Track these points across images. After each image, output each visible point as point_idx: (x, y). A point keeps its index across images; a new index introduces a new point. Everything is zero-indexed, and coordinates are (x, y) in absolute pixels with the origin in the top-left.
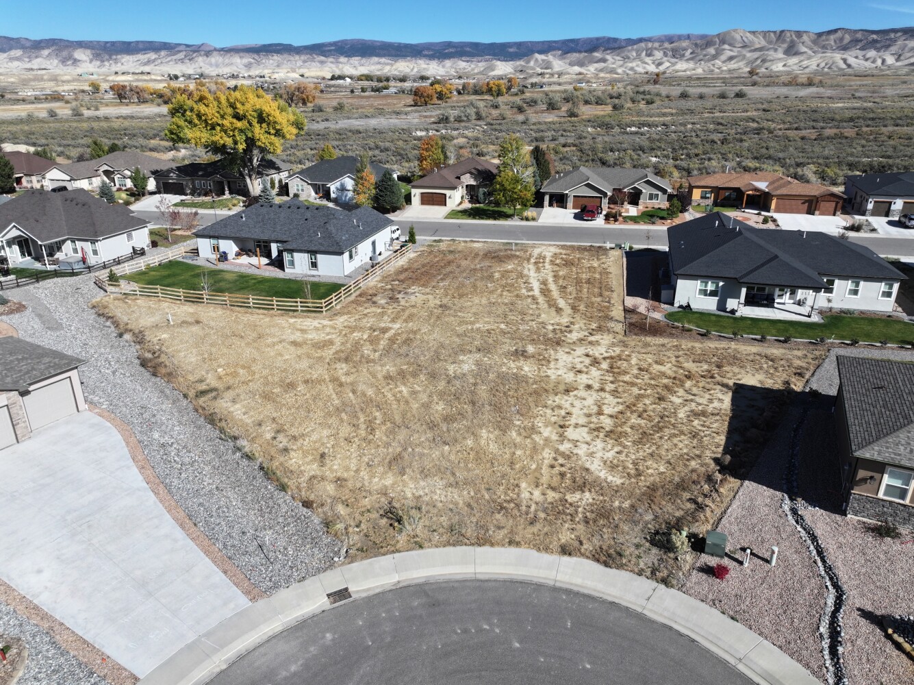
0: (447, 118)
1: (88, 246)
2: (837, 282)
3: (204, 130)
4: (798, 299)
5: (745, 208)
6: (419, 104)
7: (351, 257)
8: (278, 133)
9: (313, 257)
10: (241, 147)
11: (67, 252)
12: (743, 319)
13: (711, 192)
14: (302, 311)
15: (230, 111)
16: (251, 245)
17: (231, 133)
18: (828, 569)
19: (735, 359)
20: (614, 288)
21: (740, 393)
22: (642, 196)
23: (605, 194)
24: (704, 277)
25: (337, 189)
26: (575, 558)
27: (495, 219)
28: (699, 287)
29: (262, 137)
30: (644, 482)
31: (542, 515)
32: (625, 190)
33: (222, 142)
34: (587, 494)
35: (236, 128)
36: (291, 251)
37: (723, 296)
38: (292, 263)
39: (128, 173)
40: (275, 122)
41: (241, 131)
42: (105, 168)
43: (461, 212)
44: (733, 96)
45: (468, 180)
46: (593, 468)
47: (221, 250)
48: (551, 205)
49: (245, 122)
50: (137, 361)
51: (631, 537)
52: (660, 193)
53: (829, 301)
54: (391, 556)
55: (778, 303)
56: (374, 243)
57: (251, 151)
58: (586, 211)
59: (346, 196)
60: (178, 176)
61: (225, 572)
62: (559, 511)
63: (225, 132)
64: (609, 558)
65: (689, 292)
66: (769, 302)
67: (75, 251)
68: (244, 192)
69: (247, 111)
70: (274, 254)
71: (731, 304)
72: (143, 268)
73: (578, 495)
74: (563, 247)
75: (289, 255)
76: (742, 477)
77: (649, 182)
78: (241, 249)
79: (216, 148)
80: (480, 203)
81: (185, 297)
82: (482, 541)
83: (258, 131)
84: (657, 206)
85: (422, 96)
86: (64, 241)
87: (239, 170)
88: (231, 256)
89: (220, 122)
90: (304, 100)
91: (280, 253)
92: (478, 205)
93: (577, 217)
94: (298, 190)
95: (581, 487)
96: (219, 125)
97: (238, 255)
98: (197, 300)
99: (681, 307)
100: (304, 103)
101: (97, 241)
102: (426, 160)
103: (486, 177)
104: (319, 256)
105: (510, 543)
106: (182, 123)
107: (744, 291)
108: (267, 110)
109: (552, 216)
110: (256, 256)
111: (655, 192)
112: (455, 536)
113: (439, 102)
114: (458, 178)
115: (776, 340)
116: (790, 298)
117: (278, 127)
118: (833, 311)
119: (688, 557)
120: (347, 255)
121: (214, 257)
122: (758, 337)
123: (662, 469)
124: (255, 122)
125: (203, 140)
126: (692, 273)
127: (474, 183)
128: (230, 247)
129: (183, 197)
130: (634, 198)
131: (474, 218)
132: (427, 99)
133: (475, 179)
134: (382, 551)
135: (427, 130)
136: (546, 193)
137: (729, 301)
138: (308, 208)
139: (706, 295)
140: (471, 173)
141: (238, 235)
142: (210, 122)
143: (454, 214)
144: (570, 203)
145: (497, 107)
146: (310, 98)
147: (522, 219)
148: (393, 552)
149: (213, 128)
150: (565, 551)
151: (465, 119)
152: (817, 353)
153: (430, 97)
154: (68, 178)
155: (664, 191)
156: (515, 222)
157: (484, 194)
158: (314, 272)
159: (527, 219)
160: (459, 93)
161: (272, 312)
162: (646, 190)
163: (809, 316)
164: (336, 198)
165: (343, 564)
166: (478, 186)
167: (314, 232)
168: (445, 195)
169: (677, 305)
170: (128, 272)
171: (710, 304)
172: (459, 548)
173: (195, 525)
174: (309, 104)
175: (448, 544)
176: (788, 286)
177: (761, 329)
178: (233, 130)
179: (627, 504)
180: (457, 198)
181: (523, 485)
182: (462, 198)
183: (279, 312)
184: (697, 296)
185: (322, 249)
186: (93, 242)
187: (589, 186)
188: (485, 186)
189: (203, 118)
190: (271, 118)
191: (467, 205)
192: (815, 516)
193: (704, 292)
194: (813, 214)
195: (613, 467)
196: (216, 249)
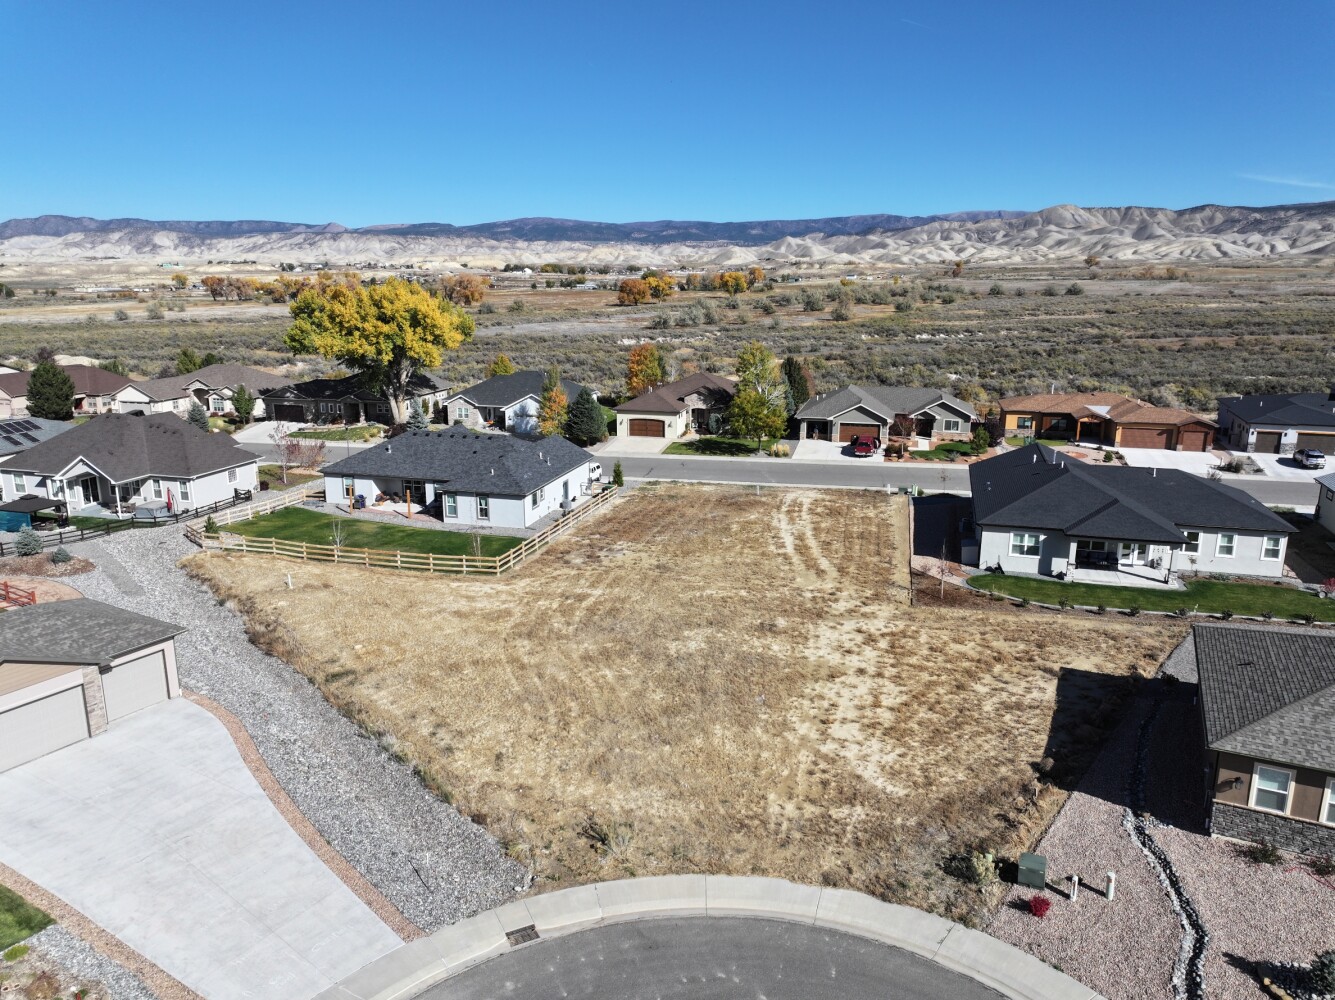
0: (665, 322)
1: (176, 488)
2: (1202, 535)
3: (338, 336)
4: (1150, 559)
5: (1081, 440)
6: (627, 303)
7: (535, 502)
8: (438, 340)
9: (483, 502)
10: (387, 358)
11: (148, 496)
12: (1074, 585)
13: (1032, 419)
14: (469, 573)
15: (373, 311)
16: (398, 487)
17: (374, 340)
18: (1186, 904)
19: (1063, 637)
20: (896, 545)
21: (1069, 680)
22: (935, 425)
23: (884, 422)
24: (1019, 528)
25: (516, 415)
26: (841, 890)
27: (732, 454)
28: (1012, 542)
29: (415, 345)
30: (935, 794)
31: (797, 835)
32: (912, 416)
33: (361, 351)
34: (859, 809)
35: (381, 333)
36: (453, 494)
37: (1046, 553)
38: (454, 510)
39: (228, 393)
40: (434, 326)
41: (388, 337)
42: (198, 386)
43: (685, 445)
44: (1064, 292)
45: (695, 402)
46: (866, 775)
47: (358, 493)
48: (810, 436)
49: (394, 326)
50: (245, 637)
51: (918, 863)
52: (960, 421)
53: (1193, 561)
54: (593, 886)
55: (1123, 565)
56: (566, 485)
57: (399, 364)
58: (858, 445)
59: (528, 423)
60: (296, 396)
61: (369, 904)
62: (820, 830)
63: (367, 338)
64: (887, 890)
65: (999, 549)
66: (1110, 564)
67: (158, 494)
68: (386, 418)
69: (397, 311)
70: (430, 498)
71: (1058, 565)
72: (250, 517)
73: (845, 810)
74: (827, 491)
75: (451, 500)
76: (1069, 787)
77: (944, 406)
78: (384, 493)
79: (352, 359)
80: (711, 433)
81: (308, 553)
82: (715, 868)
83: (411, 338)
84: (957, 438)
85: (630, 292)
86: (144, 481)
87: (381, 388)
88: (370, 501)
89: (360, 325)
90: (467, 297)
91: (438, 497)
92: (708, 436)
93: (846, 452)
94: (460, 416)
95: (851, 801)
96: (358, 329)
97: (379, 499)
98: (325, 558)
99: (989, 569)
100: (468, 302)
101: (189, 480)
102: (636, 376)
103: (720, 398)
104: (491, 501)
105: (754, 870)
106: (307, 326)
107: (1073, 547)
108: (423, 309)
109: (810, 451)
110: (405, 501)
111: (954, 419)
112: (680, 860)
113: (655, 300)
114: (682, 400)
115: (1119, 613)
116: (1139, 559)
117: (437, 332)
118: (1199, 575)
119: (995, 889)
120: (529, 499)
121: (347, 502)
122: (1095, 608)
123: (961, 777)
124: (406, 325)
125: (335, 349)
126: (1001, 523)
127: (704, 407)
128: (369, 489)
129: (302, 425)
130: (925, 427)
131: (703, 453)
132: (637, 297)
133: (705, 401)
134: (580, 879)
135: (638, 337)
136: (803, 420)
137: (1055, 561)
138: (477, 437)
139: (1022, 553)
140: (699, 393)
141: (381, 473)
142: (346, 325)
143: (675, 448)
144: (836, 433)
145: (734, 307)
146: (477, 295)
147: (770, 455)
148: (595, 881)
149: (350, 333)
150: (828, 880)
151: (690, 322)
152: (1176, 629)
153: (642, 294)
154: (147, 399)
155: (966, 418)
156: (760, 459)
157: (717, 421)
158: (485, 523)
159: (777, 455)
160: (682, 288)
161: (426, 573)
162: (941, 417)
163: (1166, 582)
164: (513, 426)
165: (528, 895)
166: (709, 411)
167: (486, 468)
168: (663, 422)
169: (983, 566)
170: (229, 522)
171: (1029, 566)
172: (685, 878)
173: (329, 843)
174: (474, 304)
175: (670, 871)
176: (1135, 541)
177: (1099, 599)
178: (377, 337)
179: (912, 822)
180: (679, 427)
181: (772, 797)
182: (687, 426)
183: (437, 574)
184: (1011, 554)
185: (497, 491)
186: (184, 482)
187: (861, 410)
188: (719, 410)
189: (338, 320)
190: (428, 321)
191: (693, 436)
192: (1170, 838)
193: (1020, 549)
194: (1175, 449)
195: (893, 774)
196: (349, 491)
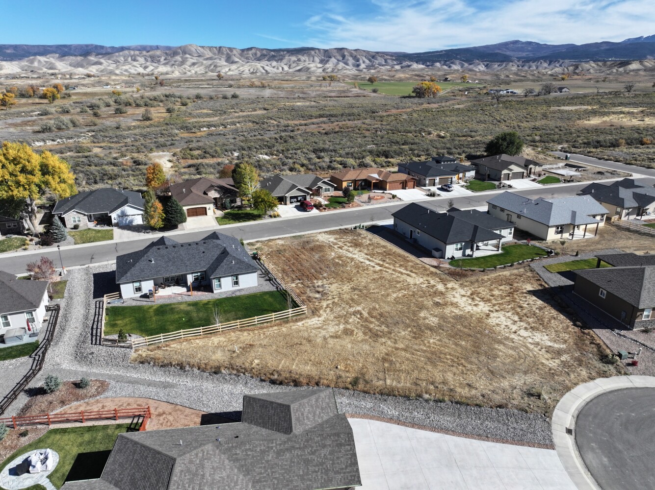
0: (50, 128)
5: (373, 190)
9: (236, 278)
13: (352, 183)
14: (292, 316)
21: (535, 294)
22: (321, 191)
23: (308, 193)
24: (457, 242)
25: (119, 216)
28: (455, 247)
36: (219, 278)
37: (464, 249)
38: (219, 286)
45: (214, 194)
46: (550, 345)
48: (280, 204)
51: (598, 364)
52: (330, 187)
54: (556, 409)
59: (127, 219)
62: (568, 366)
64: (604, 374)
65: (451, 250)
73: (563, 357)
75: (217, 281)
76: (590, 328)
77: (324, 182)
80: (228, 209)
81: (204, 332)
82: (568, 388)
92: (226, 211)
93: (300, 209)
97: (156, 289)
99: (448, 258)
101: (35, 310)
103: (225, 191)
104: (240, 277)
107: (475, 245)
109: (284, 211)
113: (4, 108)
114: (206, 194)
119: (619, 363)
126: (451, 241)
127: (219, 196)
130: (318, 192)
133: (219, 193)
137: (466, 251)
138: (197, 244)
140: (214, 189)
143: (219, 221)
144: (288, 201)
147: (271, 217)
148: (554, 407)
156: (266, 221)
157: (230, 203)
158: (236, 288)
159: (274, 217)
162: (324, 187)
163: (497, 251)
164: (118, 223)
166: (223, 198)
168: (205, 208)
171: (460, 254)
175: (561, 395)
179: (579, 354)
181: (544, 362)
183: (277, 321)
184: (455, 251)
185: (243, 271)
186: (30, 312)
188: (227, 197)
193: (457, 249)
194: (405, 189)
195: (555, 342)
